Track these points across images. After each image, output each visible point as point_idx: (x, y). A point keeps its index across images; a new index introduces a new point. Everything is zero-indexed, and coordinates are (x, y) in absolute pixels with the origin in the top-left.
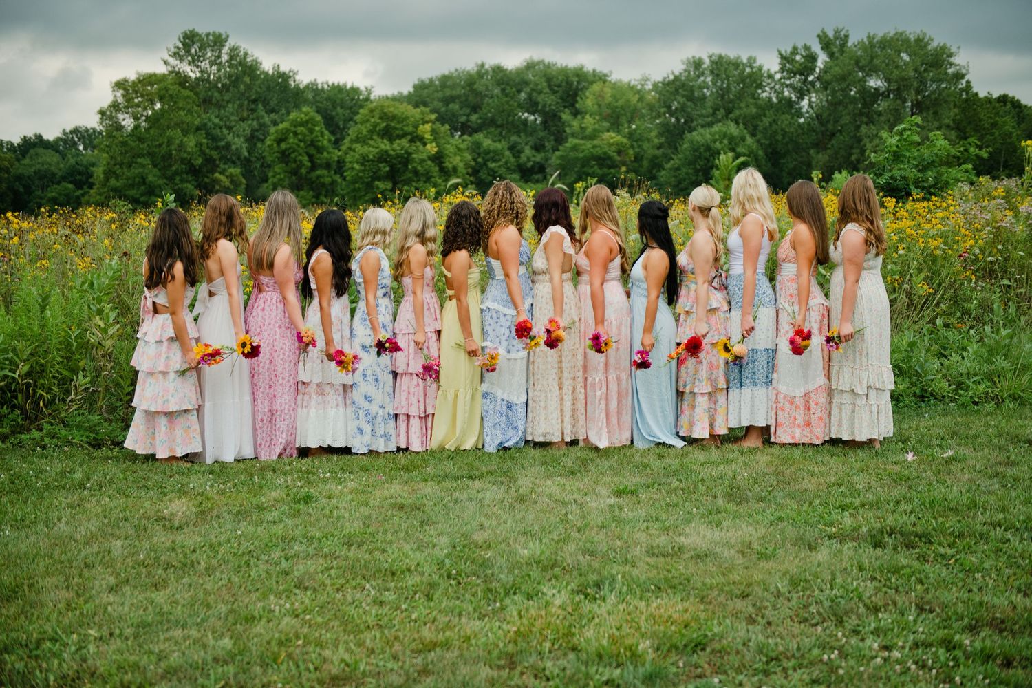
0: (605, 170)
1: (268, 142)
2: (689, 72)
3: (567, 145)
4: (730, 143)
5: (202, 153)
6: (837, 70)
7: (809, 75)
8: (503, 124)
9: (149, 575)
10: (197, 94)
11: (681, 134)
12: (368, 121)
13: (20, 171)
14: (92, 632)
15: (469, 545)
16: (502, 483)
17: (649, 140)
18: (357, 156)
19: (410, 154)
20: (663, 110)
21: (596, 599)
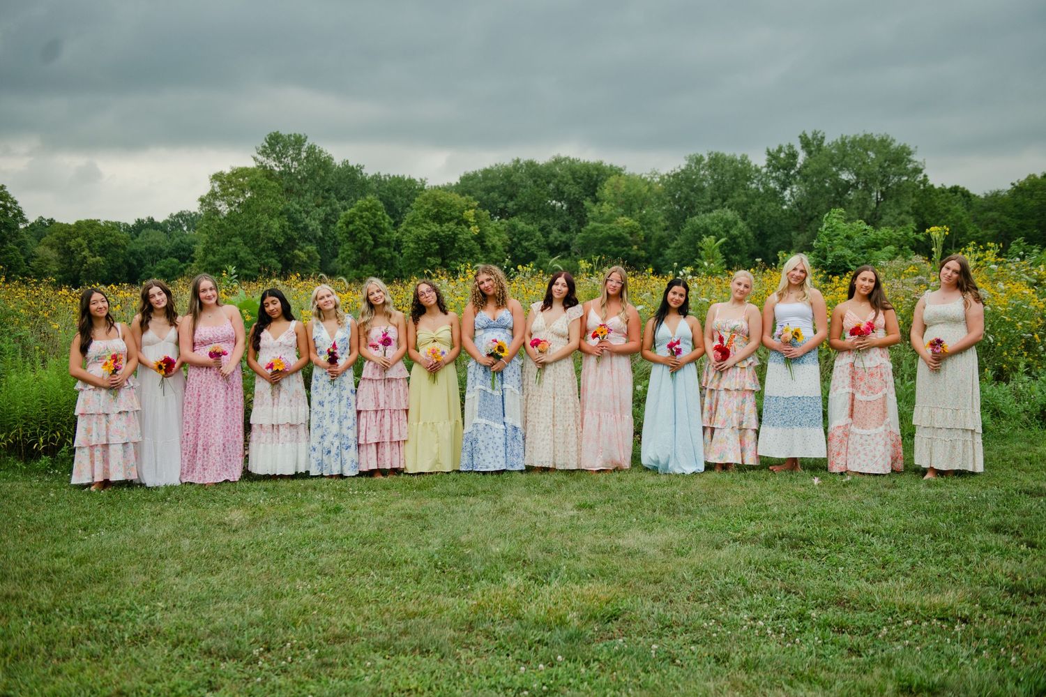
0: (620, 248)
1: (339, 225)
2: (691, 166)
3: (588, 227)
4: (724, 227)
5: (285, 233)
6: (815, 166)
7: (790, 170)
8: (535, 210)
9: (207, 564)
10: (280, 184)
11: (684, 219)
12: (422, 207)
13: (134, 247)
14: (160, 604)
15: (456, 543)
16: (491, 499)
17: (656, 223)
18: (412, 237)
20: (668, 198)
21: (543, 583)
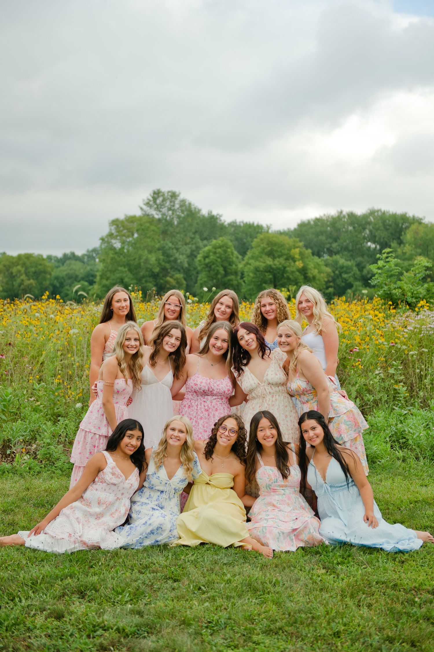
1: (199, 258)
5: (160, 264)
8: (352, 249)
10: (158, 228)
12: (259, 246)
13: (58, 273)
18: (252, 268)
19: (285, 268)
